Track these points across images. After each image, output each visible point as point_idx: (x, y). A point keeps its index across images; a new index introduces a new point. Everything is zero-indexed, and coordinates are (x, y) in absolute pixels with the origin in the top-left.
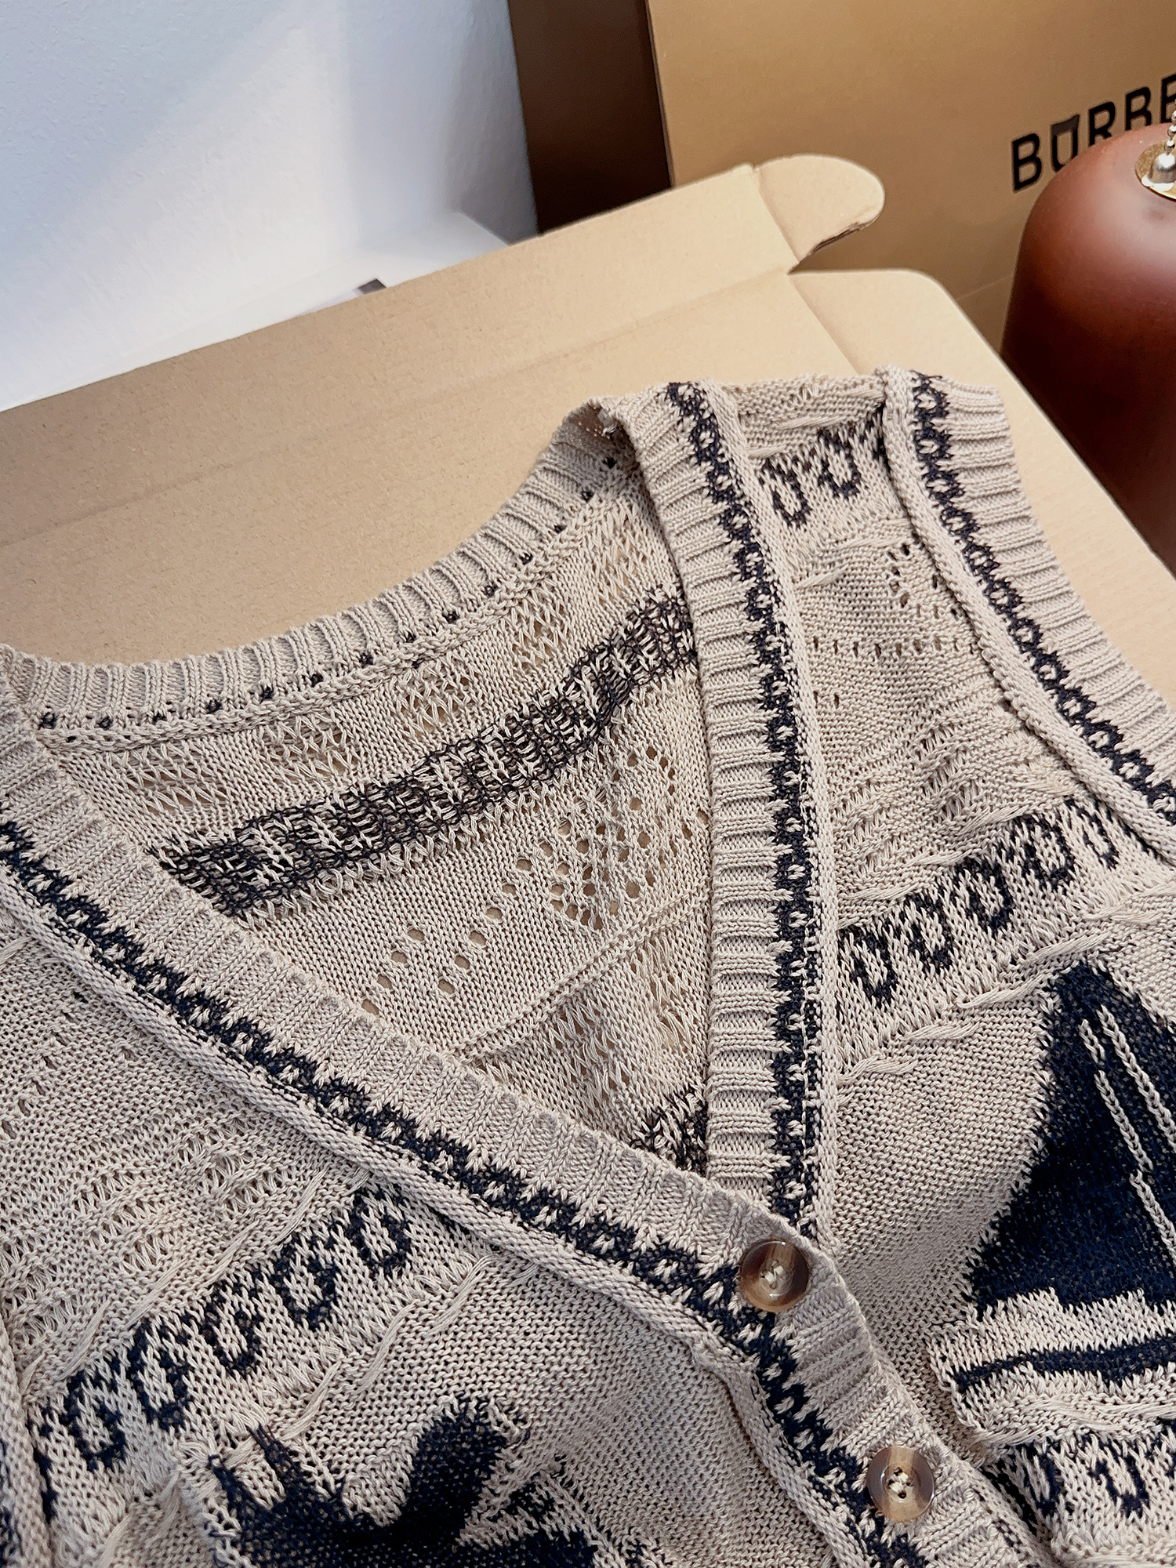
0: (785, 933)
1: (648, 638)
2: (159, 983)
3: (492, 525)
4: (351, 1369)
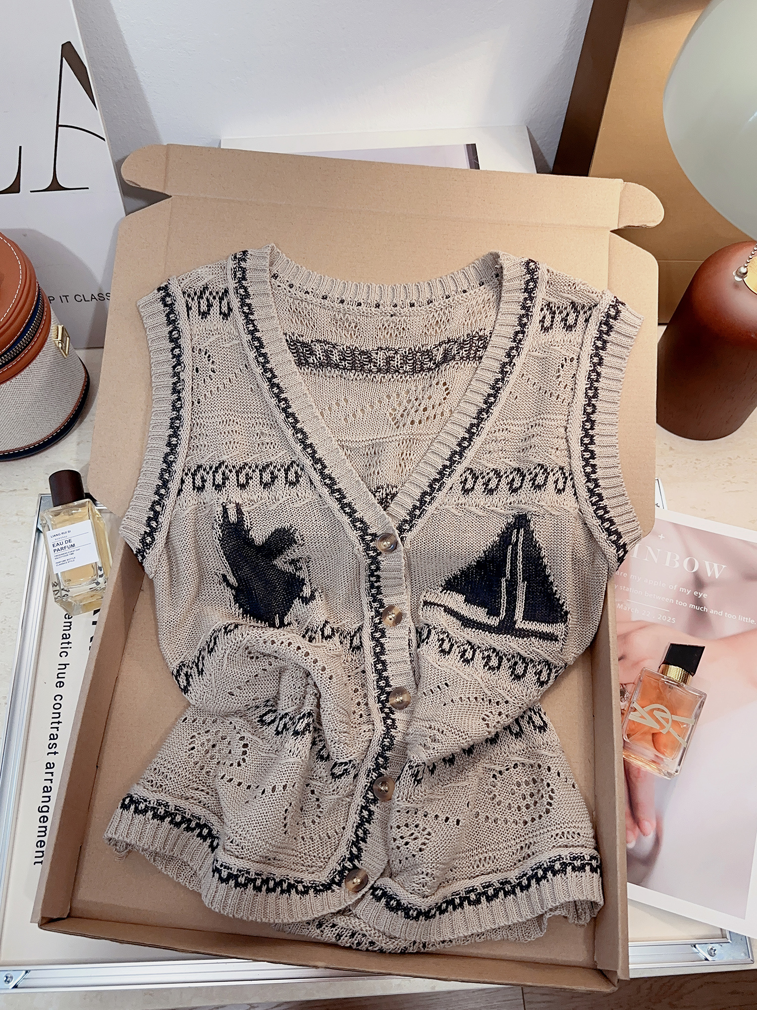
0: (450, 459)
1: (468, 346)
2: (269, 375)
3: (444, 277)
4: (268, 504)
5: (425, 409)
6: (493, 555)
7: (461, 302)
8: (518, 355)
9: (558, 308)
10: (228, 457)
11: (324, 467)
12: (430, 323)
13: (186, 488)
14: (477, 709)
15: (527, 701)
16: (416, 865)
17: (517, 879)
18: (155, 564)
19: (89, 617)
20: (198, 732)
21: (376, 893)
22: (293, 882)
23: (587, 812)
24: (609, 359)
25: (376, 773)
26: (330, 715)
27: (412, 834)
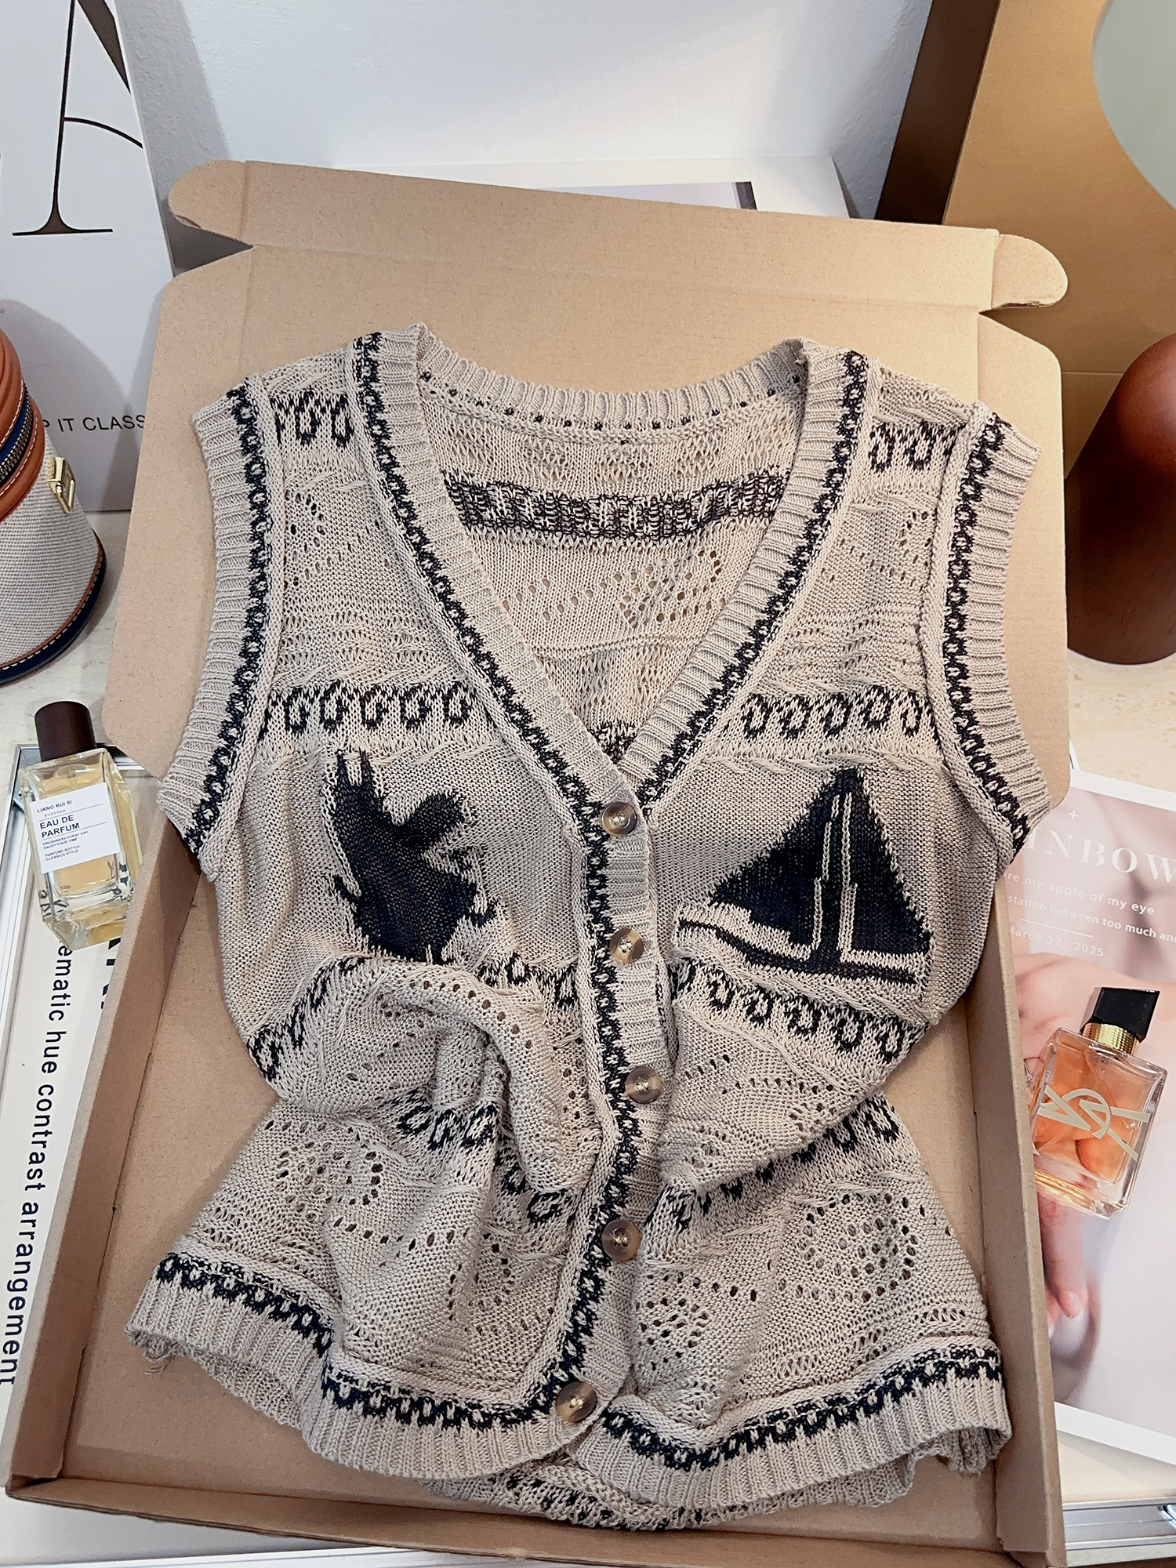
0: (724, 679)
1: (752, 492)
2: (416, 538)
3: (709, 382)
4: (414, 754)
5: (681, 596)
6: (799, 839)
7: (737, 421)
8: (835, 508)
9: (900, 432)
10: (347, 673)
11: (511, 692)
12: (686, 456)
13: (274, 726)
14: (781, 1100)
15: (864, 1086)
16: (683, 1373)
17: (858, 1394)
18: (219, 856)
19: (100, 951)
20: (293, 1146)
21: (613, 1423)
22: (464, 1407)
23: (973, 1276)
24: (985, 515)
25: (606, 1213)
26: (528, 1110)
27: (674, 1318)
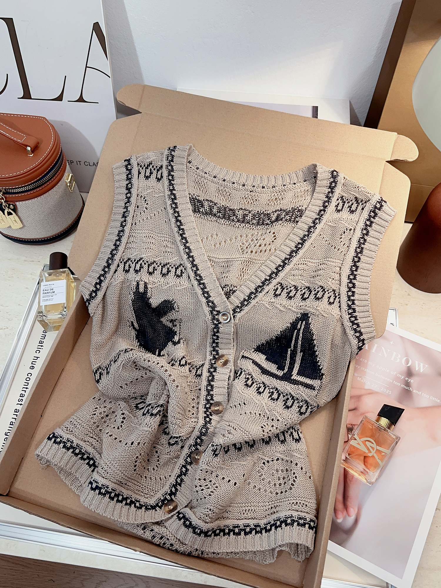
0: (270, 276)
1: (291, 214)
2: (176, 215)
3: (284, 175)
4: (163, 285)
5: (260, 246)
6: (286, 334)
7: (291, 189)
8: (320, 223)
9: (347, 200)
10: (145, 256)
11: (198, 269)
12: (271, 199)
13: (119, 269)
14: (260, 421)
15: (290, 422)
16: (205, 504)
18: (95, 309)
20: (100, 406)
21: (180, 516)
23: (315, 494)
24: (373, 232)
25: (194, 447)
26: (173, 408)
27: (207, 485)
